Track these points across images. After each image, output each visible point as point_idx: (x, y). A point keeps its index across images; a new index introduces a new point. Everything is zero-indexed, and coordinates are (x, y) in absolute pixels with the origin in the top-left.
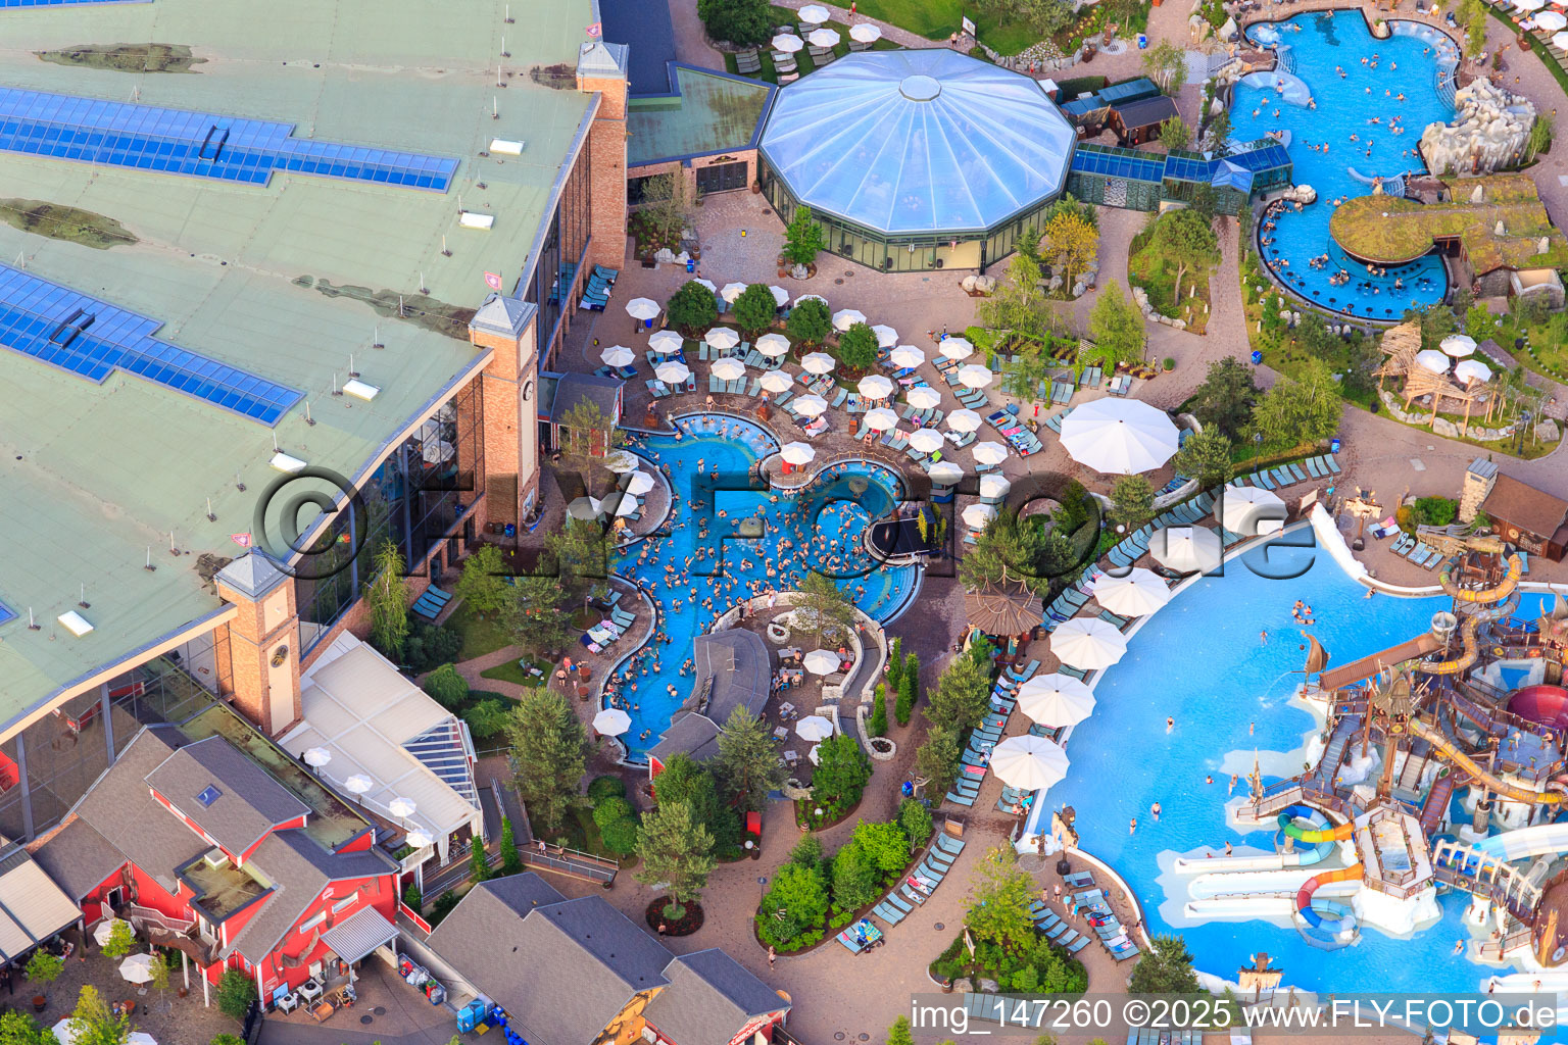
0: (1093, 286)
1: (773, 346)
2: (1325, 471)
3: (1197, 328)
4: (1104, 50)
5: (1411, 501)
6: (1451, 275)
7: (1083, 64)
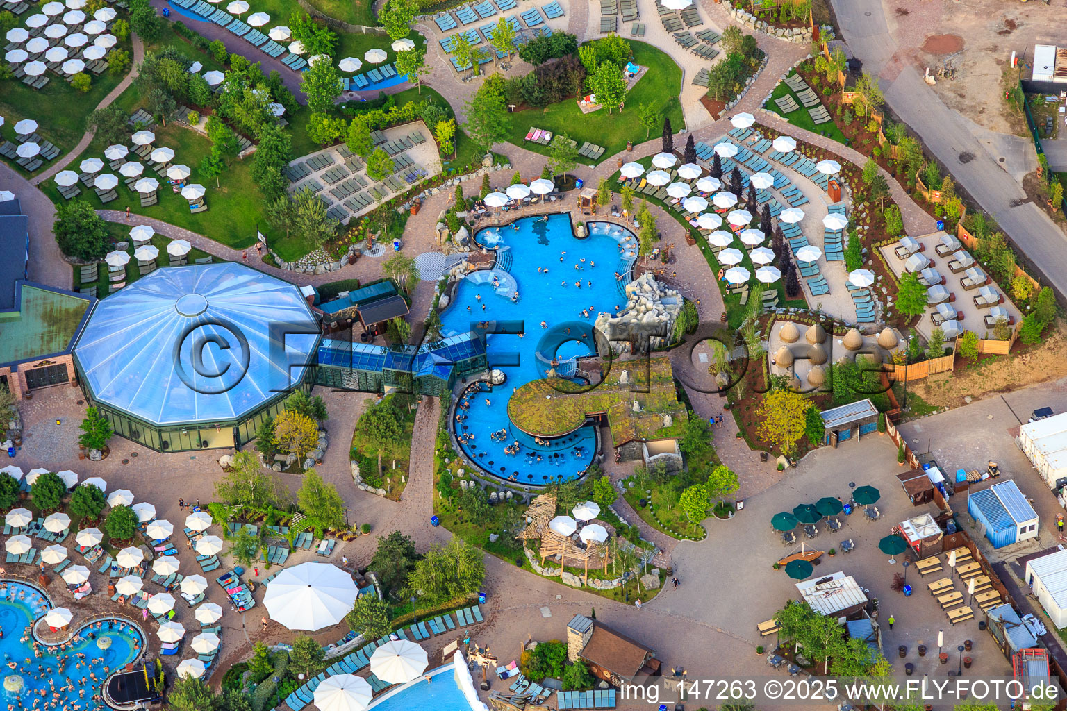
0: (320, 461)
1: (56, 523)
2: (471, 621)
3: (394, 495)
4: (367, 253)
5: (533, 646)
6: (600, 443)
7: (349, 265)
